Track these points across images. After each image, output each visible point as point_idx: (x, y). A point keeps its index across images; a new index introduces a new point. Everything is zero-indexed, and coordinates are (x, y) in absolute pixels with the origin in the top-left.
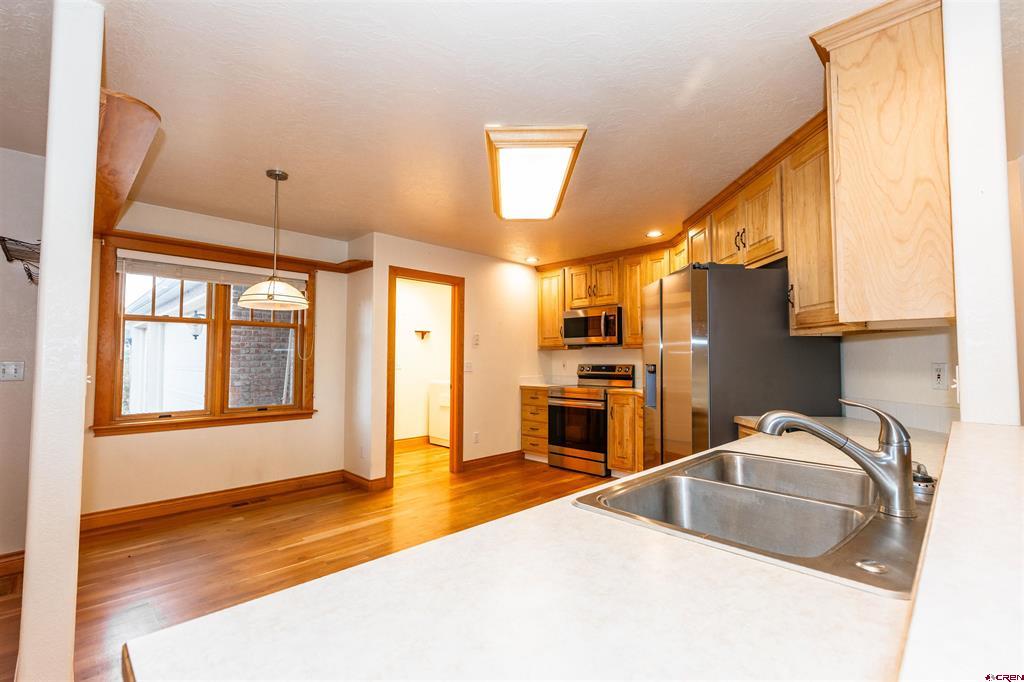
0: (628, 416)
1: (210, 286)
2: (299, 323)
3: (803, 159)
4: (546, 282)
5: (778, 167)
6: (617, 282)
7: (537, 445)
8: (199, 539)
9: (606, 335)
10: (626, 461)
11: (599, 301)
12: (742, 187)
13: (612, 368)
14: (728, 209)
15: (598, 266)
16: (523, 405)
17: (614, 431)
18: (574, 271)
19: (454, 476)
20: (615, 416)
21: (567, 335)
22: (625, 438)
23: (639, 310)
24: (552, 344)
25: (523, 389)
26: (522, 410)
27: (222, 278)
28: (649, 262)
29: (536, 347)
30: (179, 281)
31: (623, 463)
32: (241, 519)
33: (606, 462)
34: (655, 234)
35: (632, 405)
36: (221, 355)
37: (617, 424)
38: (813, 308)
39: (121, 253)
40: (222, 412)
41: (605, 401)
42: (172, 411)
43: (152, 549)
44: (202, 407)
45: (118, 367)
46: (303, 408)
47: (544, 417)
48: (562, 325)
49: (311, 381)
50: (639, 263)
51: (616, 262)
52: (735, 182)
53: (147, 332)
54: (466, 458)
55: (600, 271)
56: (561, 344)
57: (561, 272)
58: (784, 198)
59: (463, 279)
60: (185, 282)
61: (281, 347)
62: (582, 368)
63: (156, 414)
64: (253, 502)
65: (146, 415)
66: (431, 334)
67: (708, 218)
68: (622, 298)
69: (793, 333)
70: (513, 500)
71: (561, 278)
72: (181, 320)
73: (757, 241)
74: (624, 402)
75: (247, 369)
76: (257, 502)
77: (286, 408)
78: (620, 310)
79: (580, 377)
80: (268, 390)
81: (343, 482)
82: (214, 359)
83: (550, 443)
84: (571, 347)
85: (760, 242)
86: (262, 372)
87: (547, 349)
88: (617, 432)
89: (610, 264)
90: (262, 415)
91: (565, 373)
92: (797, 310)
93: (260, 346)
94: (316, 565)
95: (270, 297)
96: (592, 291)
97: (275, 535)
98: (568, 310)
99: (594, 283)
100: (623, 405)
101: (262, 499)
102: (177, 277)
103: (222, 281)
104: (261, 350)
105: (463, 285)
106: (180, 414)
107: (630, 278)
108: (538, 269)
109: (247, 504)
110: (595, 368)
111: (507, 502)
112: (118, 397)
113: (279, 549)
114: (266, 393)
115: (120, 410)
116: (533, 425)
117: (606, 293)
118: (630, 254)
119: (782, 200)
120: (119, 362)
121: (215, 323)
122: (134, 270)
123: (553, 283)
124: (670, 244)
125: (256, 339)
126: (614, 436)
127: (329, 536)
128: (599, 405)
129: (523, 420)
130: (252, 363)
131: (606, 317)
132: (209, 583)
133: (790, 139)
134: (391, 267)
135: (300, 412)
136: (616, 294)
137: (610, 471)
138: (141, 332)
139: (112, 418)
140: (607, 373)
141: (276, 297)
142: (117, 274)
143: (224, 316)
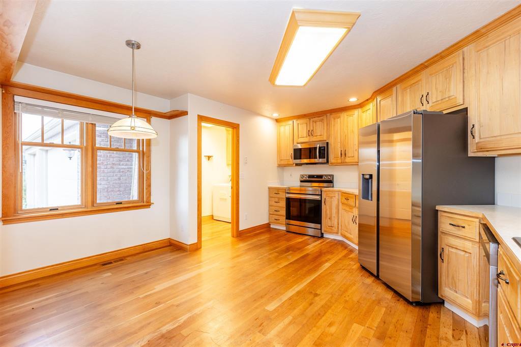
0: (335, 203)
1: (82, 124)
2: (141, 149)
3: (487, 45)
4: (282, 129)
5: (460, 51)
6: (326, 128)
7: (279, 220)
8: (83, 291)
9: (320, 158)
10: (333, 228)
11: (314, 139)
12: (427, 67)
13: (321, 176)
14: (413, 82)
15: (314, 119)
16: (270, 197)
17: (326, 211)
18: (300, 121)
19: (235, 239)
20: (327, 203)
21: (295, 158)
22: (333, 215)
23: (339, 144)
24: (286, 163)
25: (270, 188)
26: (269, 200)
27: (90, 119)
28: (346, 117)
29: (276, 165)
30: (60, 120)
31: (331, 229)
32: (109, 274)
33: (321, 229)
34: (353, 100)
35: (337, 197)
36: (91, 169)
37: (328, 208)
38: (493, 139)
39: (17, 99)
40: (93, 205)
41: (321, 195)
42: (59, 206)
43: (51, 301)
44: (80, 203)
45: (19, 177)
46: (144, 203)
47: (283, 204)
48: (292, 152)
49: (149, 186)
50: (339, 117)
51: (325, 117)
52: (422, 64)
53: (36, 157)
54: (241, 229)
55: (315, 122)
56: (291, 163)
57: (291, 122)
58: (466, 71)
59: (239, 125)
60: (64, 120)
61: (126, 165)
62: (302, 176)
63: (47, 208)
64: (115, 262)
65: (41, 209)
66: (213, 157)
67: (394, 88)
68: (329, 136)
69: (470, 154)
70: (276, 254)
71: (291, 126)
72: (62, 146)
73: (439, 98)
74: (333, 195)
75: (106, 178)
76: (118, 261)
77: (134, 202)
78: (327, 143)
79: (301, 181)
80: (119, 191)
81: (170, 246)
82: (86, 171)
83: (286, 219)
84: (297, 165)
85: (442, 100)
86: (116, 180)
87: (282, 166)
88: (328, 212)
89: (322, 118)
90: (120, 207)
91: (293, 179)
92: (477, 140)
93: (113, 164)
94: (169, 308)
95: (133, 128)
96: (310, 133)
97: (135, 285)
98: (295, 144)
99: (312, 129)
100: (332, 197)
101: (121, 259)
102: (59, 117)
103: (90, 120)
104: (115, 167)
105: (239, 128)
106: (64, 208)
107: (334, 125)
108: (277, 121)
109: (111, 263)
110: (310, 176)
111: (273, 255)
112: (19, 197)
113: (141, 296)
114: (118, 193)
115: (21, 206)
116: (277, 209)
117: (319, 134)
118: (334, 112)
119: (464, 73)
120: (19, 174)
121: (86, 148)
122: (28, 111)
123: (287, 128)
124: (360, 106)
125: (111, 159)
126: (326, 215)
127: (170, 285)
128: (318, 198)
129: (270, 206)
130: (109, 174)
131: (320, 147)
132: (96, 328)
133: (477, 31)
134: (199, 116)
135: (142, 204)
136: (325, 134)
137: (323, 234)
138: (32, 157)
139: (15, 211)
140: (318, 179)
141: (136, 129)
142: (15, 113)
143: (92, 144)
